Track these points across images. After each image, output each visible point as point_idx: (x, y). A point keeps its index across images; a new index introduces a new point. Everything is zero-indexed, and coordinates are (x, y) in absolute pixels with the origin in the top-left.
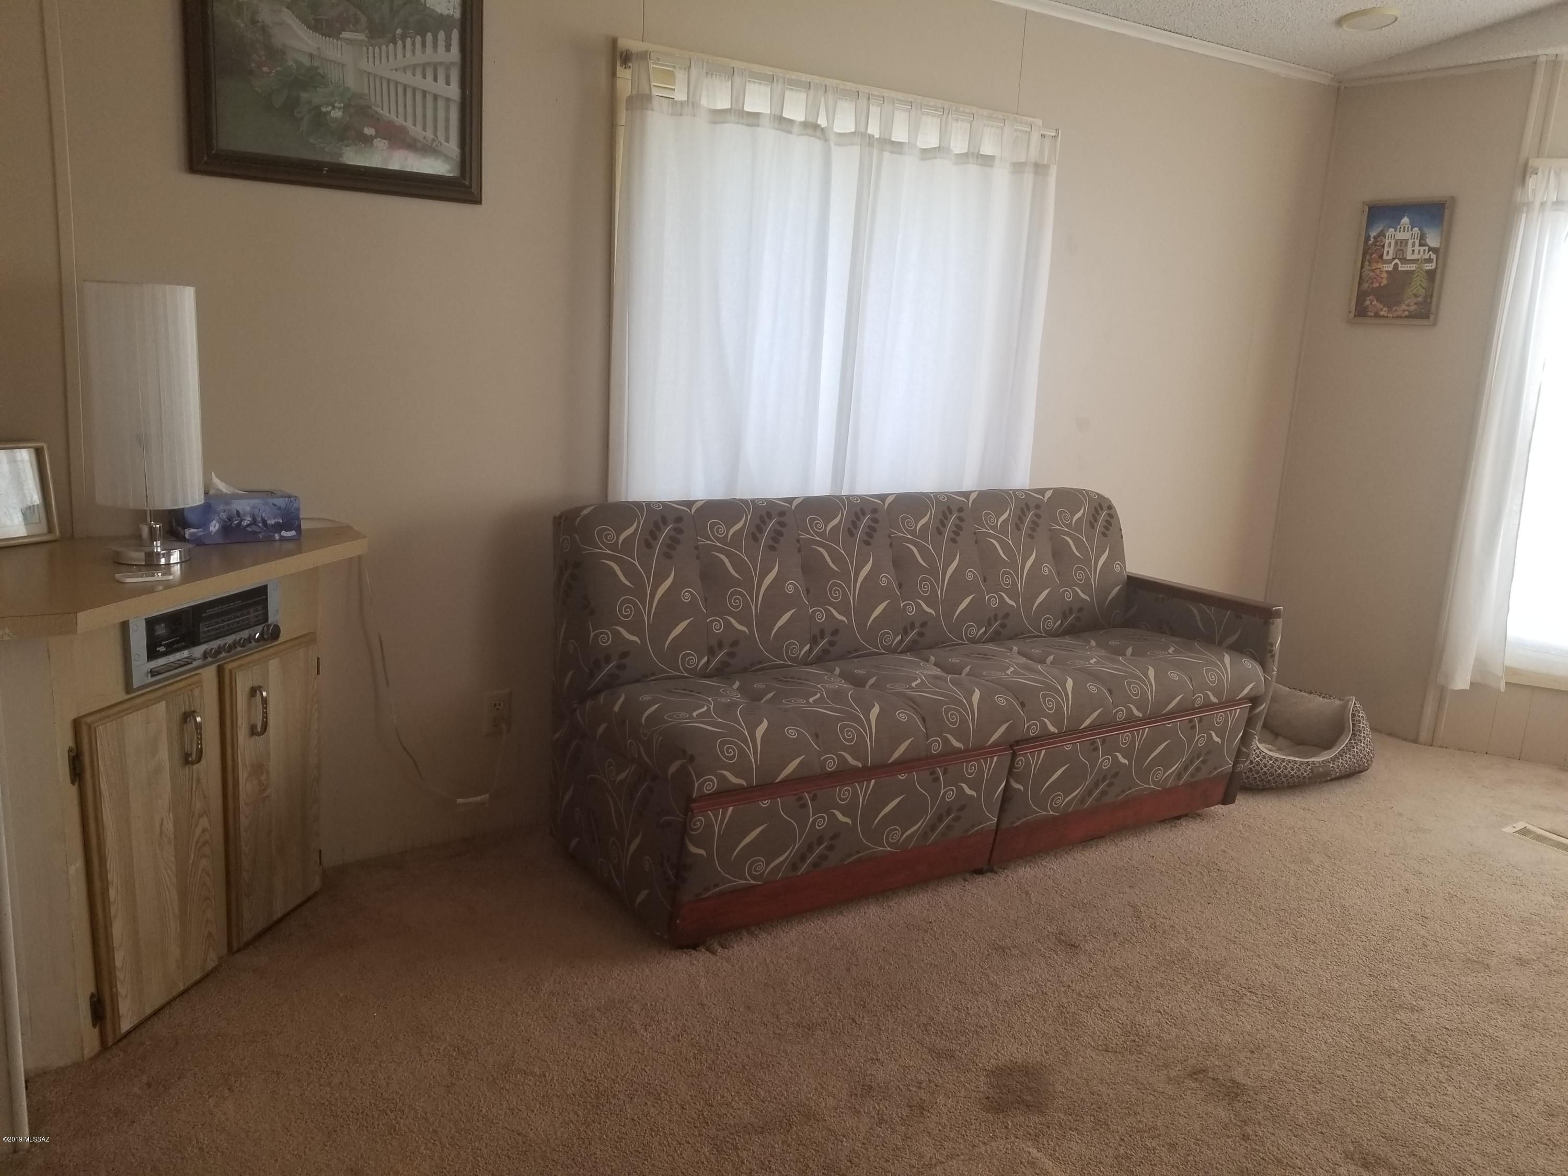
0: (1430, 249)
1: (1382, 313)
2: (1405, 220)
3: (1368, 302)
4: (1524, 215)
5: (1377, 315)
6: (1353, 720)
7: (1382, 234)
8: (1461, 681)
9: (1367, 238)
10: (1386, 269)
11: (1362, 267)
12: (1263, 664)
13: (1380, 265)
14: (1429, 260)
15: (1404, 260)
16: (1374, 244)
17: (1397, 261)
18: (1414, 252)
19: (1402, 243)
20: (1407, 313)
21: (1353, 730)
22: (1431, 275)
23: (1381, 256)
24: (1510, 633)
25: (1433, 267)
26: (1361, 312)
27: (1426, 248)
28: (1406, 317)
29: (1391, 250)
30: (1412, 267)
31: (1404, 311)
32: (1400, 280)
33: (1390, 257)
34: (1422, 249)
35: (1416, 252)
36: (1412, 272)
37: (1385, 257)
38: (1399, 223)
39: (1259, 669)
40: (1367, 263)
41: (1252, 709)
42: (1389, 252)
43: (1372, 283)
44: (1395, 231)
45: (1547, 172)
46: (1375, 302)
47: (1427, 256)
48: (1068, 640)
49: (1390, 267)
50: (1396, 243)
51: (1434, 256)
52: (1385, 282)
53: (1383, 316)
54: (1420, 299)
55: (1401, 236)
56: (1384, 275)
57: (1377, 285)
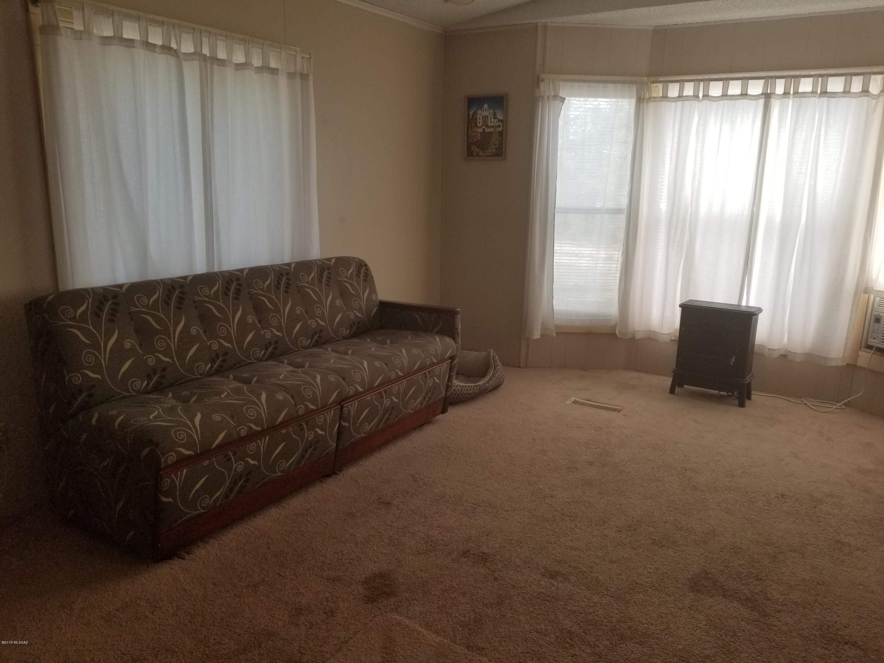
0: (499, 120)
1: (480, 154)
2: (486, 106)
3: (473, 149)
4: (540, 103)
5: (478, 155)
6: (493, 361)
7: (475, 113)
8: (537, 335)
9: (469, 115)
10: (480, 131)
11: (468, 130)
12: (454, 339)
13: (476, 129)
14: (499, 126)
15: (487, 126)
16: (473, 117)
17: (484, 127)
18: (492, 122)
19: (485, 118)
20: (491, 154)
21: (494, 366)
22: (501, 133)
23: (476, 125)
25: (501, 130)
26: (470, 154)
27: (497, 120)
28: (491, 156)
29: (481, 121)
30: (492, 130)
31: (490, 152)
32: (486, 136)
33: (480, 125)
34: (495, 120)
35: (493, 122)
36: (491, 133)
37: (478, 125)
38: (483, 107)
39: (452, 341)
40: (470, 128)
41: (451, 362)
42: (480, 122)
43: (473, 139)
44: (482, 111)
45: (548, 83)
46: (476, 149)
47: (498, 124)
48: (355, 340)
49: (481, 130)
50: (483, 117)
51: (501, 124)
52: (479, 138)
53: (481, 156)
54: (497, 146)
55: (485, 114)
56: (479, 134)
57: (476, 139)
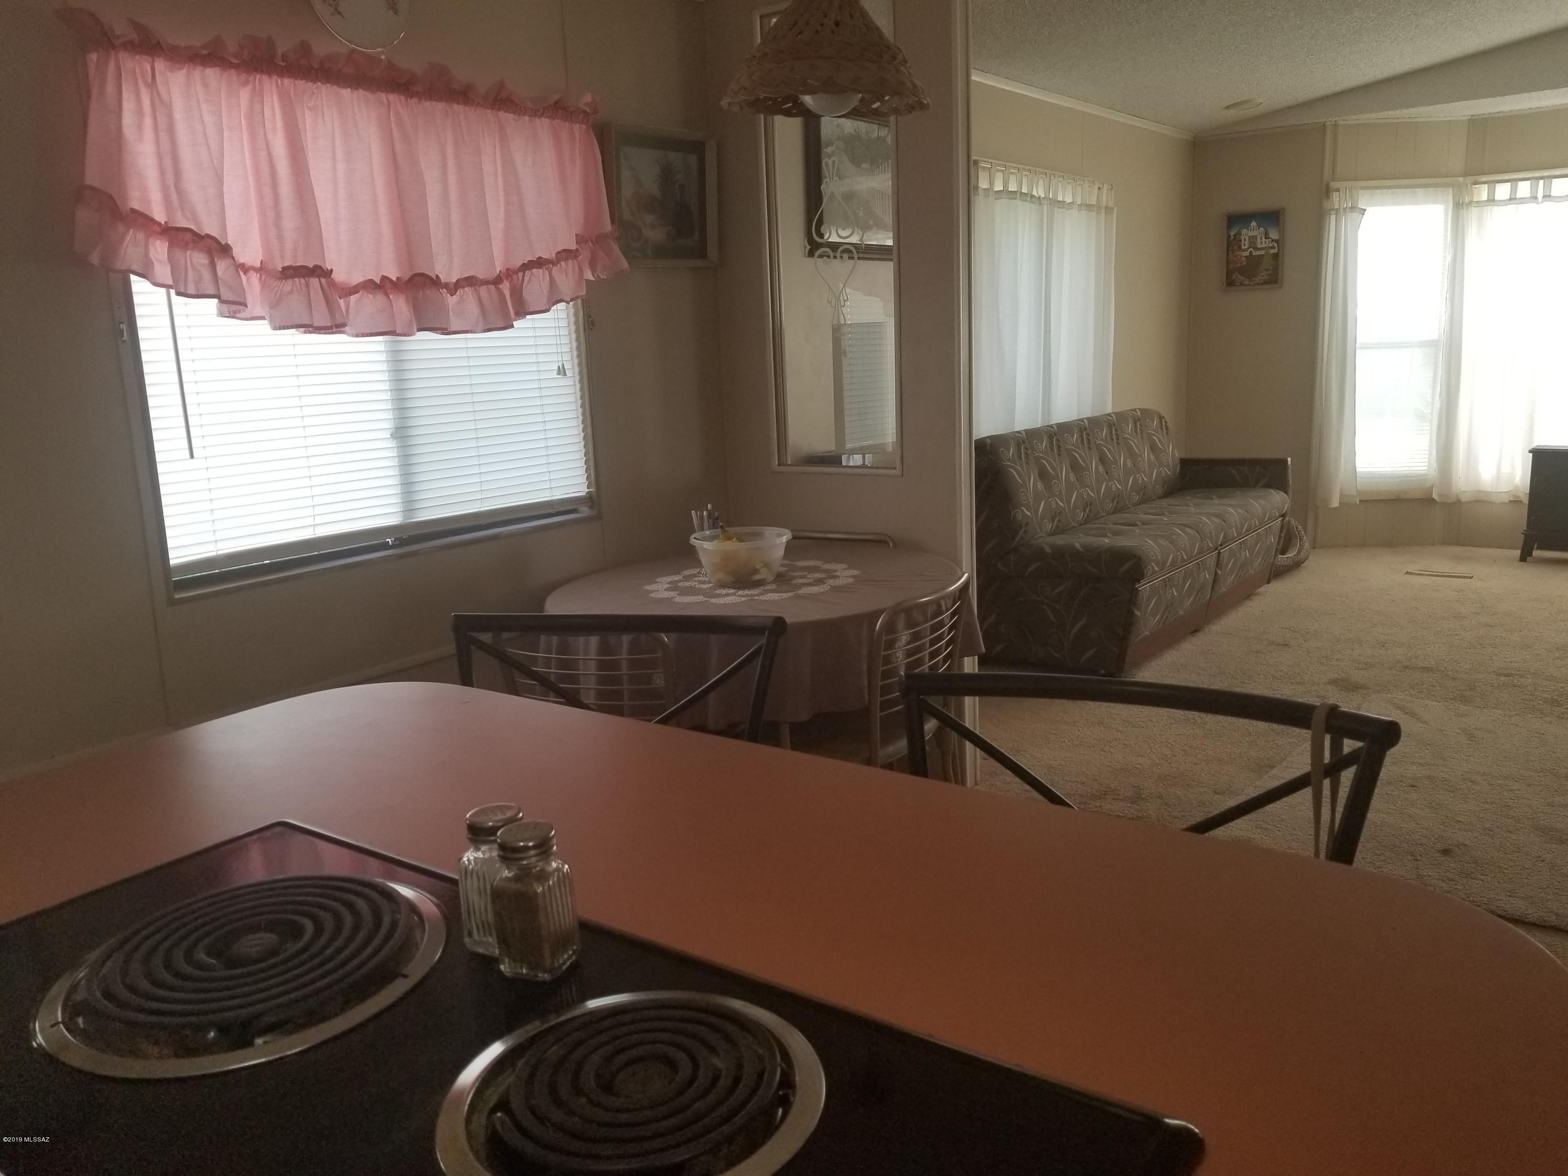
0: (1273, 241)
1: (1245, 283)
2: (1254, 224)
3: (1234, 277)
4: (1333, 217)
5: (1242, 284)
6: (1297, 531)
7: (1238, 234)
8: (1335, 503)
9: (1229, 236)
10: (1244, 255)
11: (1228, 255)
12: (1286, 492)
13: (1239, 253)
14: (1273, 247)
15: (1256, 249)
16: (1235, 238)
17: (1251, 249)
18: (1262, 243)
19: (1255, 238)
20: (1262, 281)
21: (1300, 536)
22: (1276, 256)
23: (1240, 247)
24: (1358, 470)
25: (1276, 251)
26: (1230, 283)
27: (1270, 240)
28: (1262, 284)
29: (1247, 243)
30: (1263, 252)
31: (1260, 280)
32: (1254, 263)
33: (1246, 247)
34: (1267, 240)
35: (1263, 243)
36: (1262, 256)
37: (1243, 247)
38: (1250, 226)
39: (1286, 495)
40: (1230, 252)
41: (1283, 520)
42: (1245, 244)
43: (1236, 264)
44: (1248, 230)
45: (1345, 192)
46: (1239, 277)
47: (1271, 245)
48: (1172, 501)
49: (1247, 254)
50: (1249, 237)
51: (1276, 245)
52: (1244, 263)
53: (1246, 285)
54: (1270, 272)
55: (1251, 234)
56: (1244, 259)
57: (1239, 265)
